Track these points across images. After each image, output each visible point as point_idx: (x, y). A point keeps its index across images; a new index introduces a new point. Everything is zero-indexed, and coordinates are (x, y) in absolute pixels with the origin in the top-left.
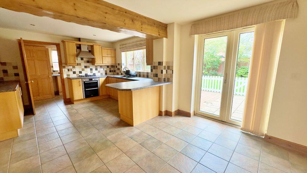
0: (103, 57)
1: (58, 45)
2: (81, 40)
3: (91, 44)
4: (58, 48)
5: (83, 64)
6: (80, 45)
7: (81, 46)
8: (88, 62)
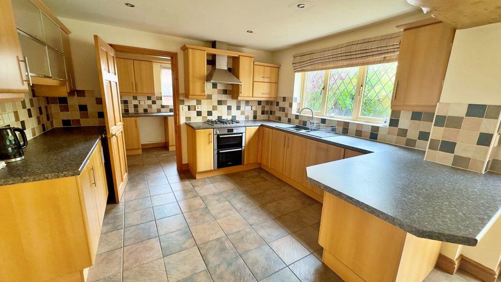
0: (255, 83)
1: (173, 56)
2: (217, 44)
3: (235, 54)
4: (174, 63)
5: (216, 97)
6: (214, 56)
7: (217, 57)
8: (225, 92)
